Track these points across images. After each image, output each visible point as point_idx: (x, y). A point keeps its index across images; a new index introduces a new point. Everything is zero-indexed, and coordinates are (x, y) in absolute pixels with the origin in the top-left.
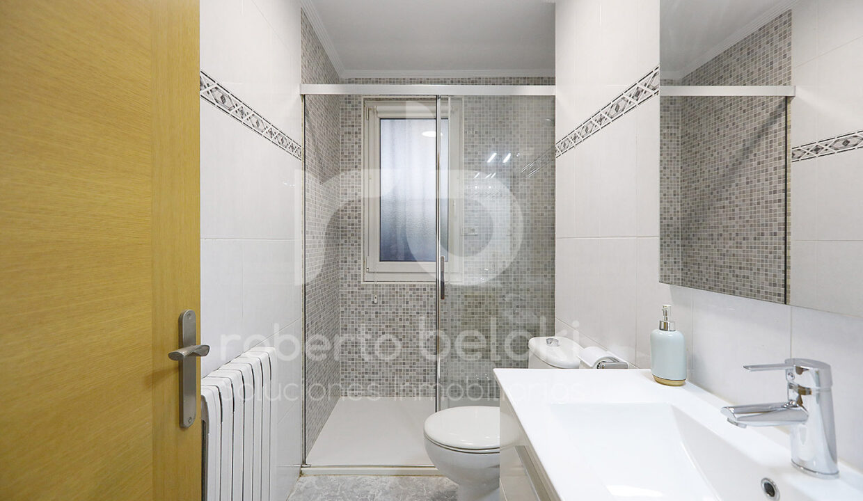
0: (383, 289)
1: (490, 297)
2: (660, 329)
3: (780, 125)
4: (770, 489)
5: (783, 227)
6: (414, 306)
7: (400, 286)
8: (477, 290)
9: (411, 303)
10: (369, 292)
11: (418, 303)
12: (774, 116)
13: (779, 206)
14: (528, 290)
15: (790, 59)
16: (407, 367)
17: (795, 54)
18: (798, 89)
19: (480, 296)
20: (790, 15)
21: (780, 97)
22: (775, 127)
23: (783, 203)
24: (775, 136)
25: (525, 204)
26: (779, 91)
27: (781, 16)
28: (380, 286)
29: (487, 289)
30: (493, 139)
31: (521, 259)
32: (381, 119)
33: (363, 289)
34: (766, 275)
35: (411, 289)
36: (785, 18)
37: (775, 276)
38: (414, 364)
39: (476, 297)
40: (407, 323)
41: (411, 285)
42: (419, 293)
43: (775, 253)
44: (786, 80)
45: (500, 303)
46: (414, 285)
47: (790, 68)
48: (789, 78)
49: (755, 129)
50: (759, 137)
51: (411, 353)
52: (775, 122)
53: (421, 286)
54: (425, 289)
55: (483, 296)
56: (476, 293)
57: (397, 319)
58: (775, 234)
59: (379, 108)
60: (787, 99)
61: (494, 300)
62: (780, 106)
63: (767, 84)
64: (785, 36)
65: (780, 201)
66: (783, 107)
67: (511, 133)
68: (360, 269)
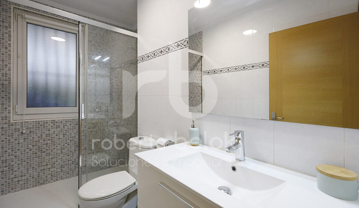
0: (30, 124)
1: (100, 123)
2: (192, 127)
3: (200, 64)
4: (234, 169)
5: (201, 94)
6: (54, 132)
7: (44, 121)
8: (93, 120)
9: (52, 131)
10: (19, 127)
11: (57, 130)
12: (199, 61)
13: (200, 88)
14: (119, 118)
15: (202, 45)
16: (49, 166)
17: (203, 44)
18: (204, 54)
19: (95, 123)
20: (202, 32)
21: (200, 56)
22: (199, 64)
23: (201, 87)
24: (199, 67)
25: (117, 81)
26: (200, 54)
27: (200, 32)
28: (28, 122)
29: (99, 119)
30: (102, 50)
31: (116, 105)
32: (27, 23)
33: (12, 125)
34: (197, 108)
35: (51, 123)
36: (201, 33)
37: (199, 109)
38: (54, 164)
39: (93, 123)
40: (49, 142)
41: (51, 120)
42: (58, 124)
43: (199, 102)
44: (201, 51)
45: (106, 125)
46: (54, 120)
47: (202, 48)
48: (202, 51)
49: (194, 64)
50: (195, 67)
51: (52, 158)
52: (199, 63)
53: (59, 120)
54: (61, 122)
55: (97, 123)
56: (93, 122)
57: (41, 141)
58: (199, 96)
59: (27, 16)
60: (202, 57)
61: (102, 124)
62: (200, 58)
63: (197, 51)
64: (201, 38)
65: (200, 86)
66: (201, 59)
67: (110, 48)
68: (9, 113)
